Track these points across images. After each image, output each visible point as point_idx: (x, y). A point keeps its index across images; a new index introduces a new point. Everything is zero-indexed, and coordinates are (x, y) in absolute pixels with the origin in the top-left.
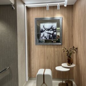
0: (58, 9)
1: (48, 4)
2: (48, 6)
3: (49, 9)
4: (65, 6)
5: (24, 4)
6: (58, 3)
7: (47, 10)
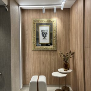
0: (54, 12)
1: (44, 6)
2: (44, 9)
3: (45, 12)
4: (62, 9)
5: (19, 5)
6: (55, 6)
7: (43, 12)
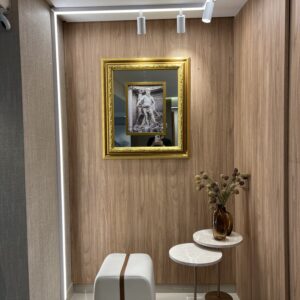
1: (141, 11)
3: (145, 32)
5: (51, 8)
6: (181, 10)
